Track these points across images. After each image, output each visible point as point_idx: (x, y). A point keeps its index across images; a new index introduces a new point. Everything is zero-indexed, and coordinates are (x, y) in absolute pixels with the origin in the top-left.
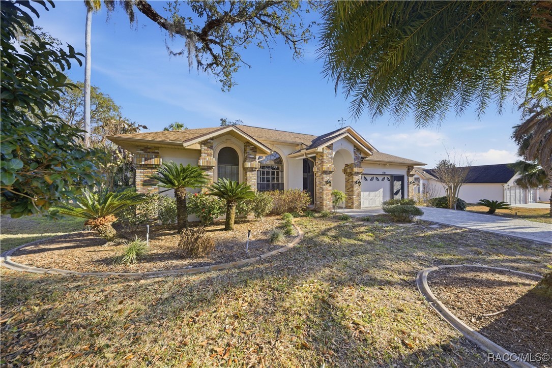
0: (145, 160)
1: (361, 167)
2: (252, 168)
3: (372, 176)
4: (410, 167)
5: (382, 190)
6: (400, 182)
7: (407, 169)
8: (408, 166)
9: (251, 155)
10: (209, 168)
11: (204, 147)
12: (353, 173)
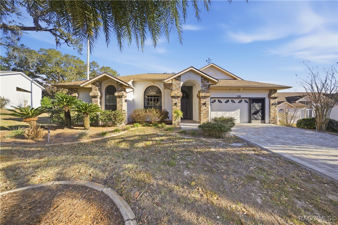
0: (70, 95)
1: (208, 92)
2: (119, 96)
3: (227, 99)
4: (272, 90)
5: (239, 110)
6: (260, 104)
7: (268, 92)
8: (270, 90)
9: (119, 88)
10: (95, 97)
11: (94, 86)
12: (201, 97)
